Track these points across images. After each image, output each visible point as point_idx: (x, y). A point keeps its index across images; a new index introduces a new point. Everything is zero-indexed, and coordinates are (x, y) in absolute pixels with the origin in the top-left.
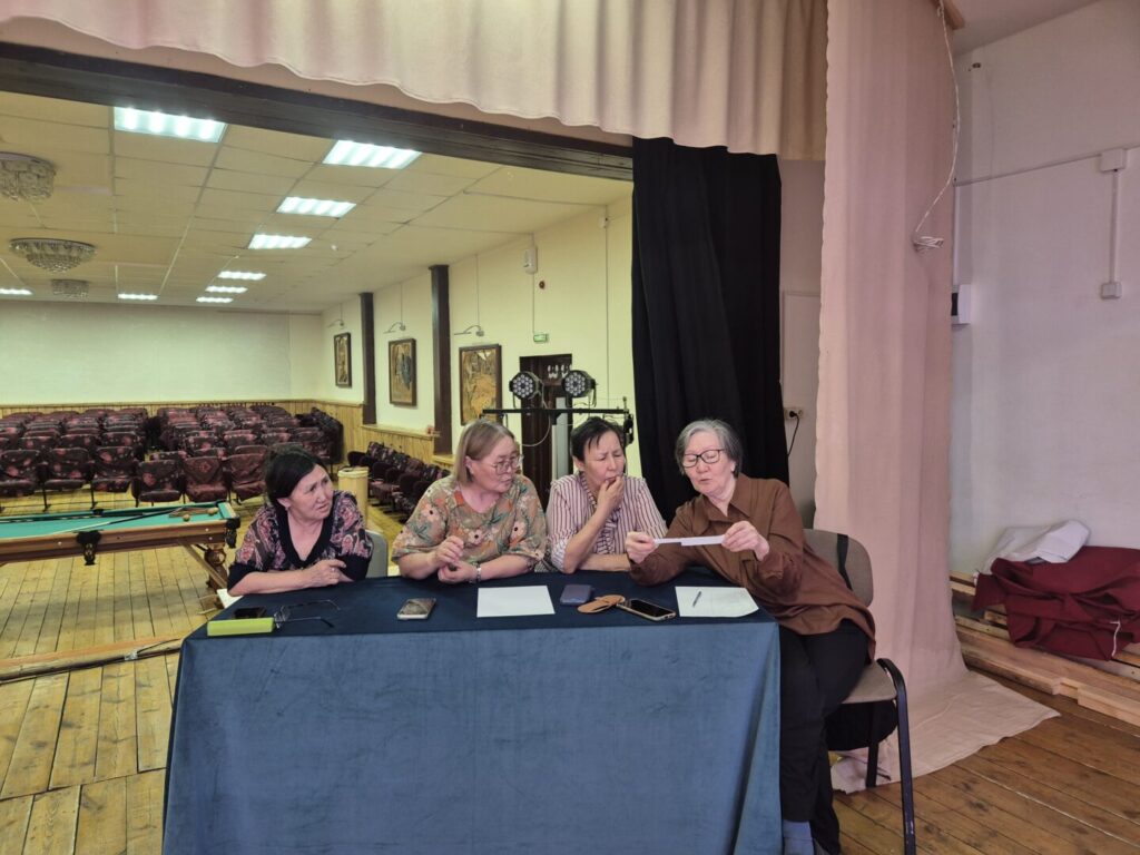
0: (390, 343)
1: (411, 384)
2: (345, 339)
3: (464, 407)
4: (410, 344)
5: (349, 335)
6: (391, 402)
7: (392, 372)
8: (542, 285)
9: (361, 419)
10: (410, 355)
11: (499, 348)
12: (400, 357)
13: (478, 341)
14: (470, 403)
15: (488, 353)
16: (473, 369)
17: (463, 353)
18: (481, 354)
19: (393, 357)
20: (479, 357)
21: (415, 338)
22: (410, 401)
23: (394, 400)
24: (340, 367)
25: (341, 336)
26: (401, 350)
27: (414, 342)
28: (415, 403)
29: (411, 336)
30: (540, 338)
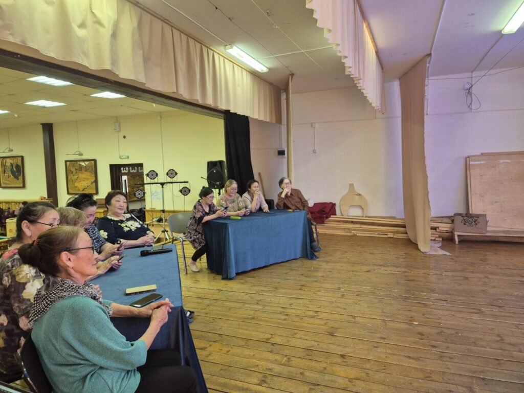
1: (21, 178)
3: (69, 187)
4: (20, 158)
7: (2, 172)
8: (124, 137)
10: (19, 164)
11: (95, 161)
12: (9, 164)
13: (78, 158)
14: (74, 184)
15: (87, 163)
16: (76, 170)
17: (68, 163)
18: (82, 164)
19: (2, 164)
20: (80, 164)
21: (23, 155)
22: (21, 185)
23: (4, 186)
26: (10, 161)
27: (22, 157)
28: (24, 187)
29: (20, 154)
30: (124, 157)
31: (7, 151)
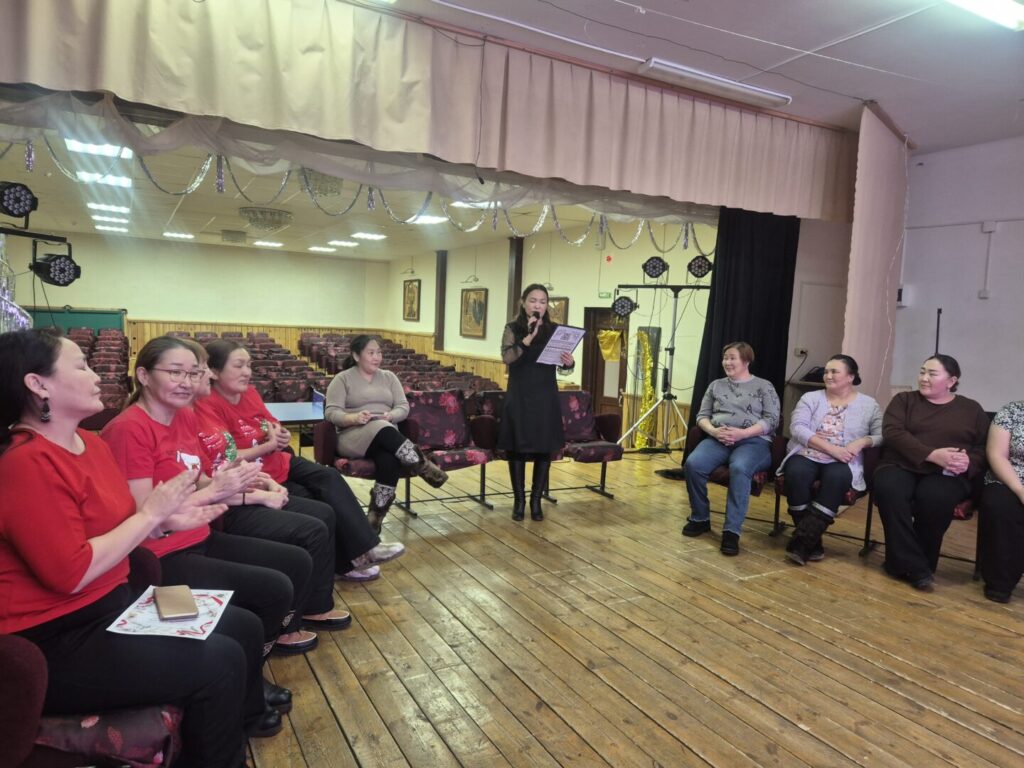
0: (463, 291)
1: (482, 322)
2: (416, 284)
4: (483, 292)
5: (419, 281)
6: (461, 334)
7: (464, 311)
8: (609, 259)
9: (433, 346)
10: (483, 300)
11: (567, 300)
12: (471, 301)
15: (556, 303)
19: (465, 301)
21: (488, 288)
22: (481, 334)
23: (464, 333)
24: (408, 306)
25: (411, 281)
26: (473, 296)
27: (486, 291)
28: (483, 337)
29: (484, 286)
30: (604, 295)
31: (471, 279)
